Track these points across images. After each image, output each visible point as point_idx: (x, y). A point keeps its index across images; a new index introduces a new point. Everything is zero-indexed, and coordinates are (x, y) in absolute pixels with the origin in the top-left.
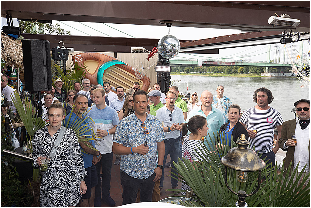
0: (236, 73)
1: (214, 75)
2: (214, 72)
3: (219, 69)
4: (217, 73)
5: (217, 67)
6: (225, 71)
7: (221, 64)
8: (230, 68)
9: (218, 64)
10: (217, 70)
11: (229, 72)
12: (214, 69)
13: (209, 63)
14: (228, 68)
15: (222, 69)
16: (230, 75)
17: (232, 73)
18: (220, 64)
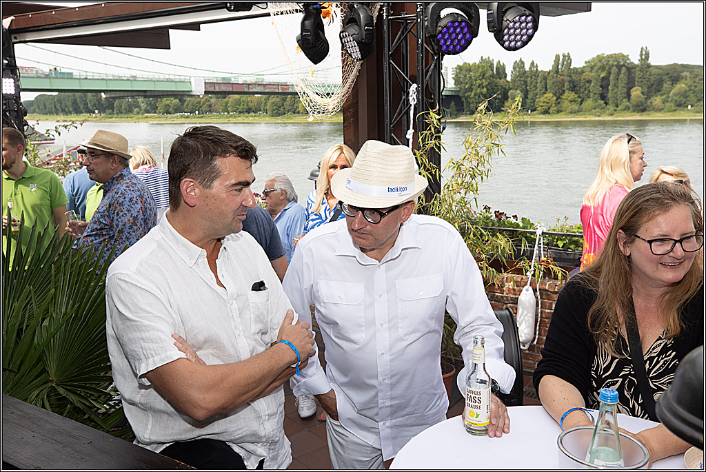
0: (294, 113)
1: (240, 119)
2: (240, 112)
3: (250, 104)
4: (247, 115)
5: (244, 99)
6: (268, 107)
7: (254, 90)
8: (278, 100)
9: (246, 90)
10: (246, 107)
11: (278, 112)
12: (238, 103)
13: (223, 88)
14: (273, 99)
15: (259, 104)
16: (279, 120)
17: (285, 114)
18: (251, 90)
